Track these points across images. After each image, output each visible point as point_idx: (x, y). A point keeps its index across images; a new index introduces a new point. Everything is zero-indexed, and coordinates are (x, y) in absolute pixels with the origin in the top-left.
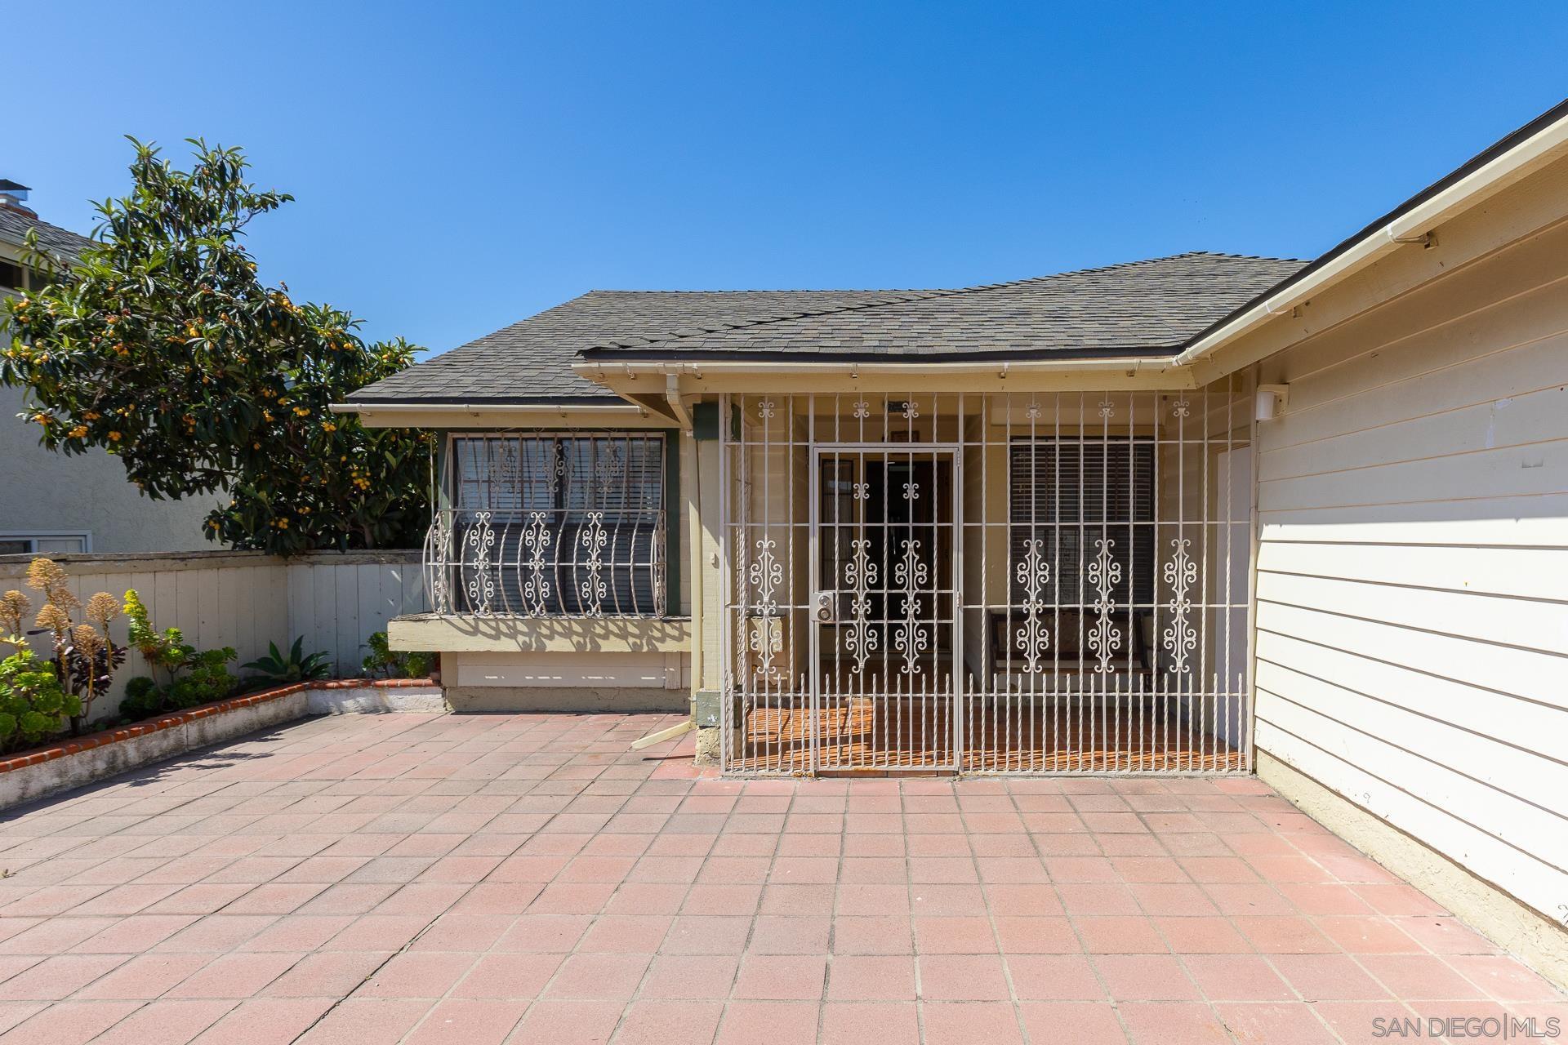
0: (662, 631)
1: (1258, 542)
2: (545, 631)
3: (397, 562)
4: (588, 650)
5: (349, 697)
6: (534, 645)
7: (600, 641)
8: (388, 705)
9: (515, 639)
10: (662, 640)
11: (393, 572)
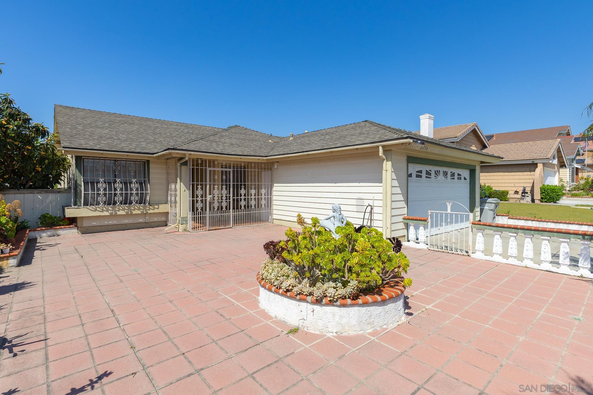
0: (149, 208)
1: (273, 186)
2: (117, 209)
3: (41, 193)
4: (129, 213)
5: (44, 232)
6: (114, 213)
7: (133, 211)
8: (58, 234)
9: (108, 212)
10: (149, 210)
11: (39, 196)
